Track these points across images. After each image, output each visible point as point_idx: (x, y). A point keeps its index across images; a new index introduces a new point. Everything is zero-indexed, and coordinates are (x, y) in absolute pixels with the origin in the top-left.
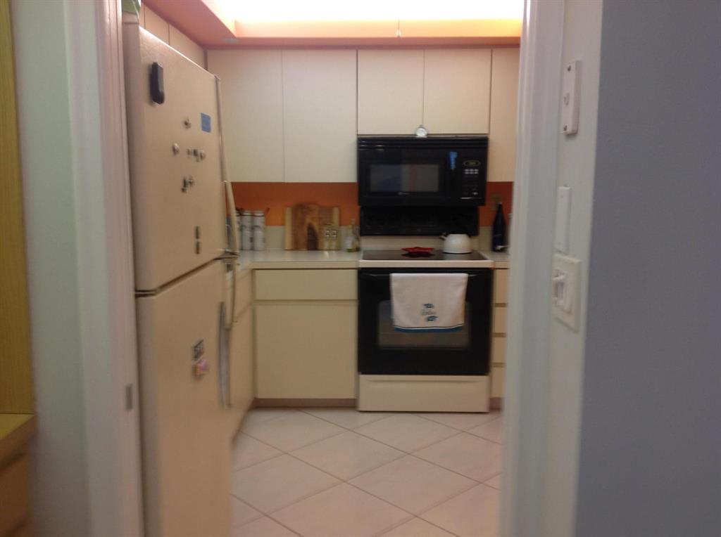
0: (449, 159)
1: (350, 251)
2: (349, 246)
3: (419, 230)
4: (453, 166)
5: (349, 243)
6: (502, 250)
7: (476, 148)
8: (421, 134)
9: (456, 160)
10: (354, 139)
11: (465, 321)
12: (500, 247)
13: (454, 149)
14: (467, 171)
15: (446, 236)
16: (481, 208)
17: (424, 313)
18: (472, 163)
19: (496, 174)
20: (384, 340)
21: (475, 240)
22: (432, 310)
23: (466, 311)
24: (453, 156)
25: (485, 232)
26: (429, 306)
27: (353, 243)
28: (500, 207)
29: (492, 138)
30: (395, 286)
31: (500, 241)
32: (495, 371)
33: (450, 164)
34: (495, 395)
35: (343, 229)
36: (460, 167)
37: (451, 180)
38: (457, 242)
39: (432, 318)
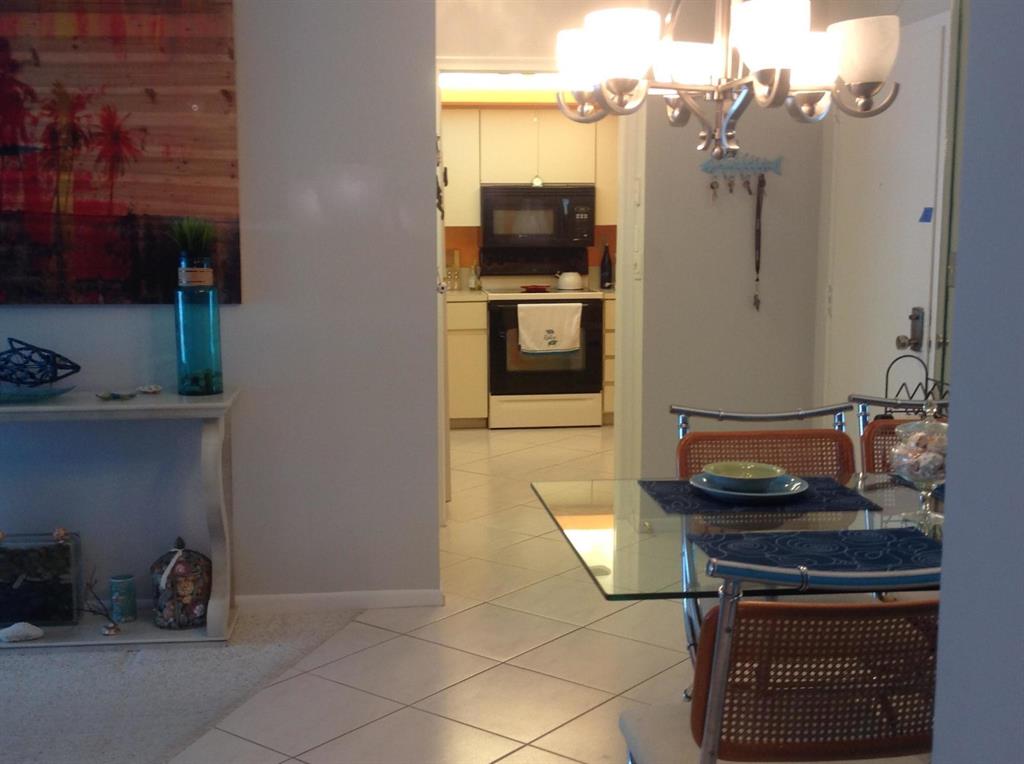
0: (562, 205)
1: (472, 289)
2: (473, 285)
3: (535, 270)
4: (566, 212)
5: (472, 282)
6: (609, 287)
7: (584, 196)
8: (537, 183)
9: (569, 206)
10: (477, 188)
11: (581, 344)
12: (607, 284)
13: (565, 197)
14: (578, 216)
15: (560, 274)
16: (590, 248)
17: (546, 338)
18: (583, 209)
19: (603, 218)
20: (511, 366)
21: (586, 278)
22: (554, 335)
23: (581, 337)
24: (566, 202)
25: (595, 271)
26: (550, 332)
27: (476, 283)
28: (607, 248)
29: (599, 187)
30: (520, 314)
31: (607, 278)
32: (607, 388)
33: (563, 211)
34: (607, 410)
35: (465, 271)
36: (572, 213)
37: (563, 223)
38: (570, 279)
39: (554, 343)
